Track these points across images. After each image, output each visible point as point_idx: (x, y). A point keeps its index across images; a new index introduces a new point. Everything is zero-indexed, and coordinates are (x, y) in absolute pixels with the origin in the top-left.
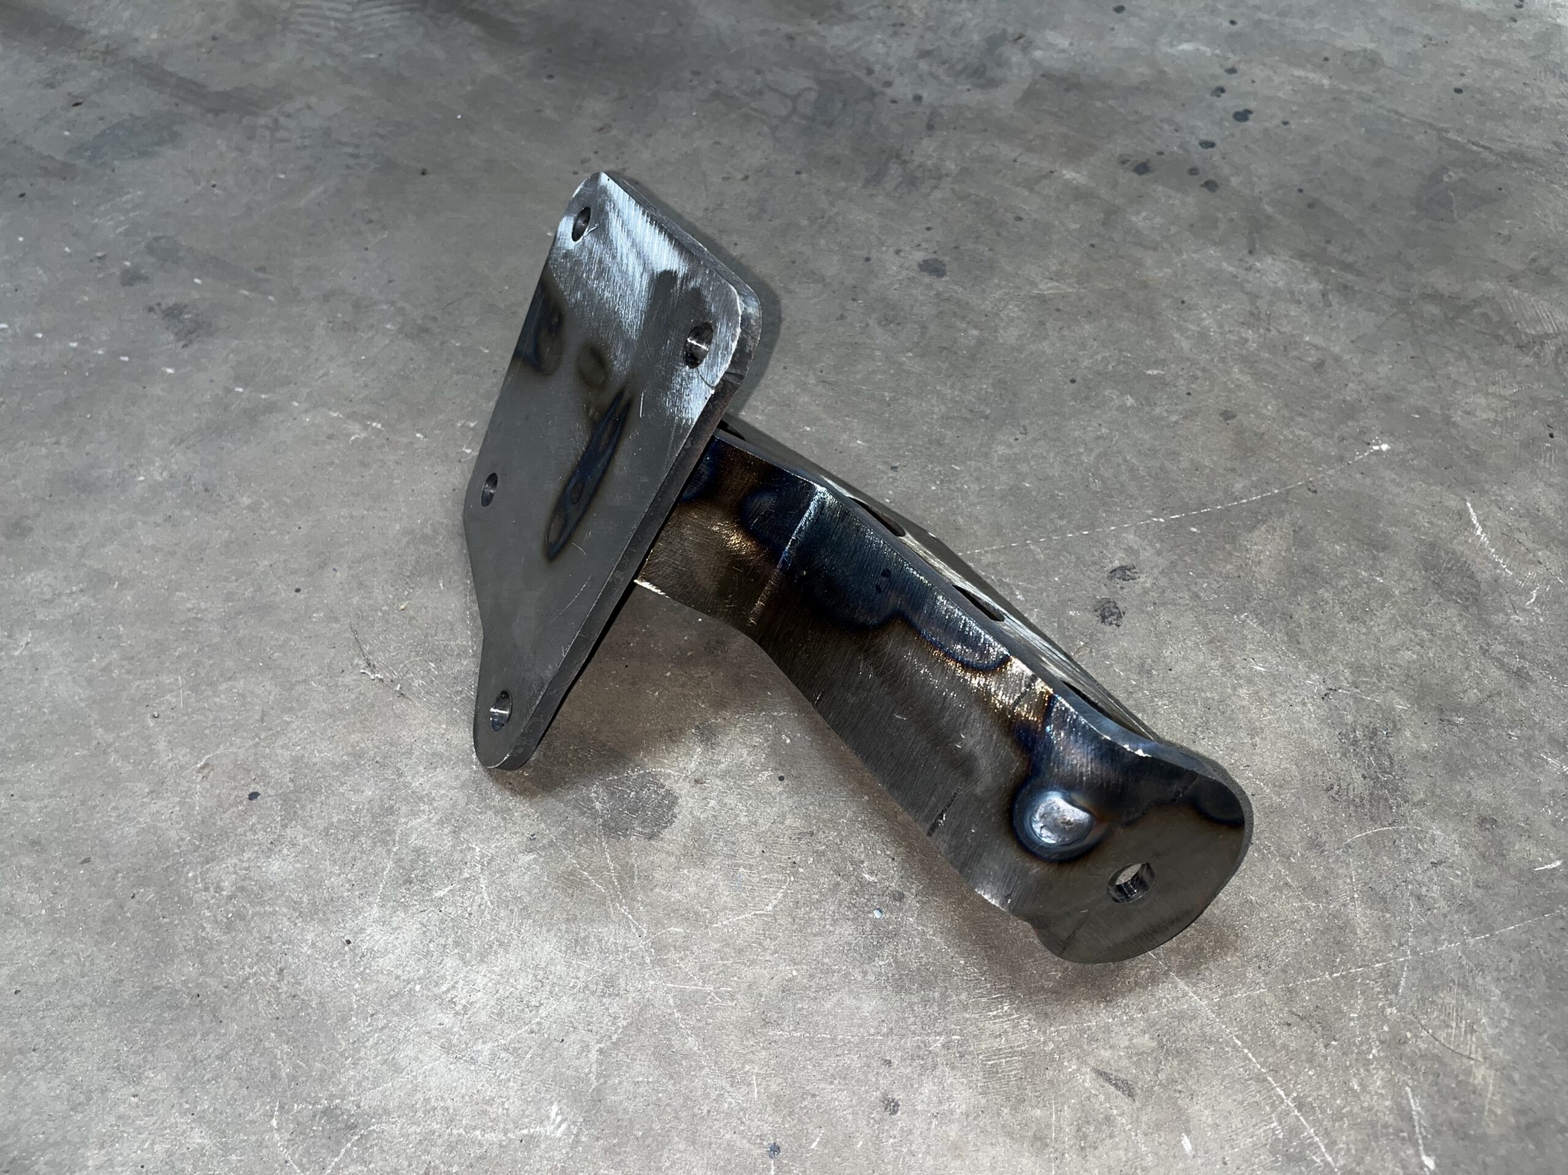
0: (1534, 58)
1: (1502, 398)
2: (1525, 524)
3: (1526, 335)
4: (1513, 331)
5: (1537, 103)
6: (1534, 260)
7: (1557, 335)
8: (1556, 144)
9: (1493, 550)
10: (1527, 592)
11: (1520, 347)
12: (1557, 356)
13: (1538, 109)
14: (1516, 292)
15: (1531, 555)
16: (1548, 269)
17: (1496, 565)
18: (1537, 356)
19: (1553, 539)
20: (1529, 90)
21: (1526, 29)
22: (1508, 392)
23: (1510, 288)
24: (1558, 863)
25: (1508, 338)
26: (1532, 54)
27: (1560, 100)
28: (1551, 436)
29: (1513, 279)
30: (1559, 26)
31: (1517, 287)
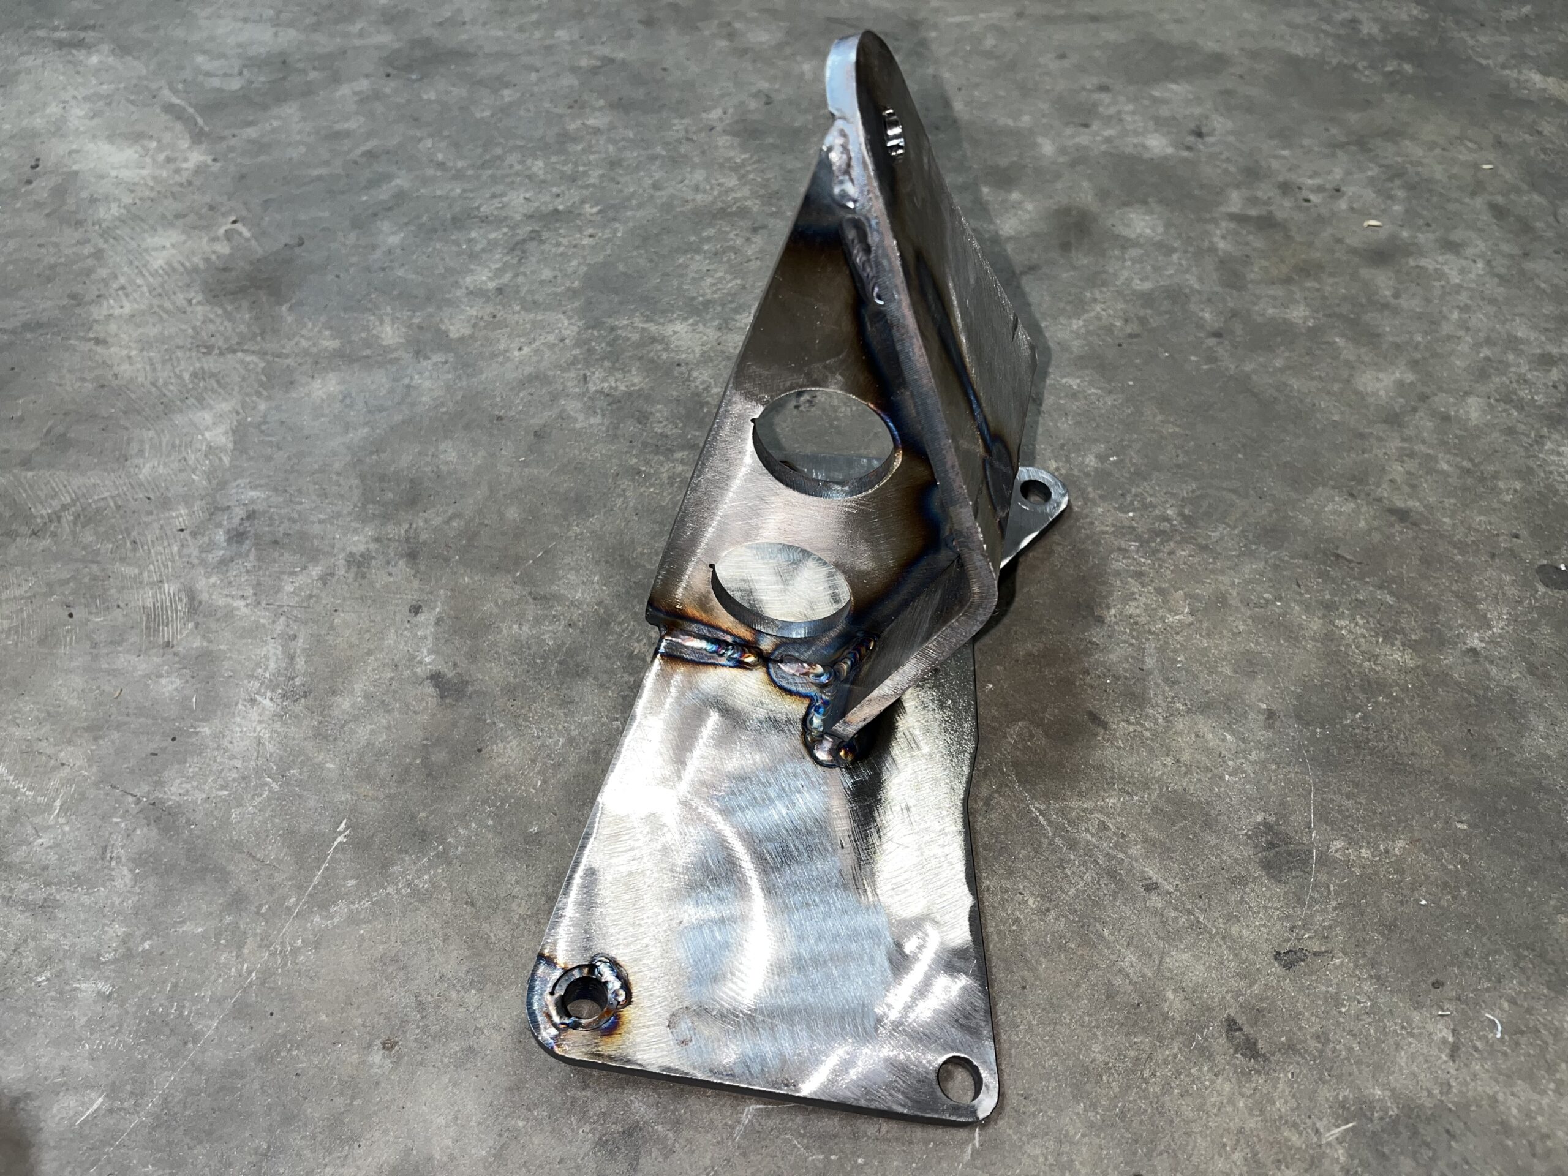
0: (48, 215)
1: (15, 599)
2: (47, 728)
3: (42, 517)
4: (28, 518)
5: (52, 260)
6: (49, 431)
7: (73, 503)
8: (73, 296)
9: (12, 778)
10: (49, 807)
11: (34, 533)
12: (75, 524)
13: (53, 267)
14: (30, 474)
15: (52, 762)
16: (64, 434)
17: (15, 793)
18: (54, 535)
19: (75, 731)
20: (43, 250)
21: (42, 187)
22: (22, 591)
23: (24, 474)
24: (101, 1100)
25: (23, 529)
26: (47, 211)
27: (75, 249)
28: (71, 615)
29: (26, 463)
30: (76, 173)
31: (31, 470)
